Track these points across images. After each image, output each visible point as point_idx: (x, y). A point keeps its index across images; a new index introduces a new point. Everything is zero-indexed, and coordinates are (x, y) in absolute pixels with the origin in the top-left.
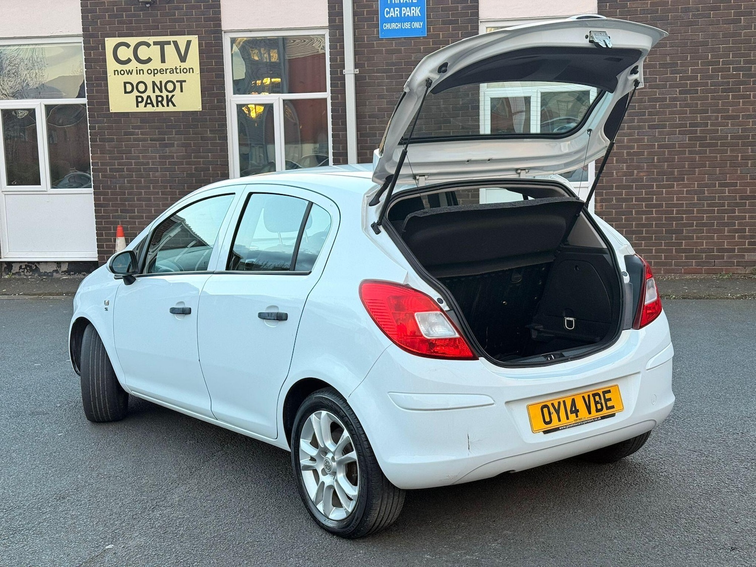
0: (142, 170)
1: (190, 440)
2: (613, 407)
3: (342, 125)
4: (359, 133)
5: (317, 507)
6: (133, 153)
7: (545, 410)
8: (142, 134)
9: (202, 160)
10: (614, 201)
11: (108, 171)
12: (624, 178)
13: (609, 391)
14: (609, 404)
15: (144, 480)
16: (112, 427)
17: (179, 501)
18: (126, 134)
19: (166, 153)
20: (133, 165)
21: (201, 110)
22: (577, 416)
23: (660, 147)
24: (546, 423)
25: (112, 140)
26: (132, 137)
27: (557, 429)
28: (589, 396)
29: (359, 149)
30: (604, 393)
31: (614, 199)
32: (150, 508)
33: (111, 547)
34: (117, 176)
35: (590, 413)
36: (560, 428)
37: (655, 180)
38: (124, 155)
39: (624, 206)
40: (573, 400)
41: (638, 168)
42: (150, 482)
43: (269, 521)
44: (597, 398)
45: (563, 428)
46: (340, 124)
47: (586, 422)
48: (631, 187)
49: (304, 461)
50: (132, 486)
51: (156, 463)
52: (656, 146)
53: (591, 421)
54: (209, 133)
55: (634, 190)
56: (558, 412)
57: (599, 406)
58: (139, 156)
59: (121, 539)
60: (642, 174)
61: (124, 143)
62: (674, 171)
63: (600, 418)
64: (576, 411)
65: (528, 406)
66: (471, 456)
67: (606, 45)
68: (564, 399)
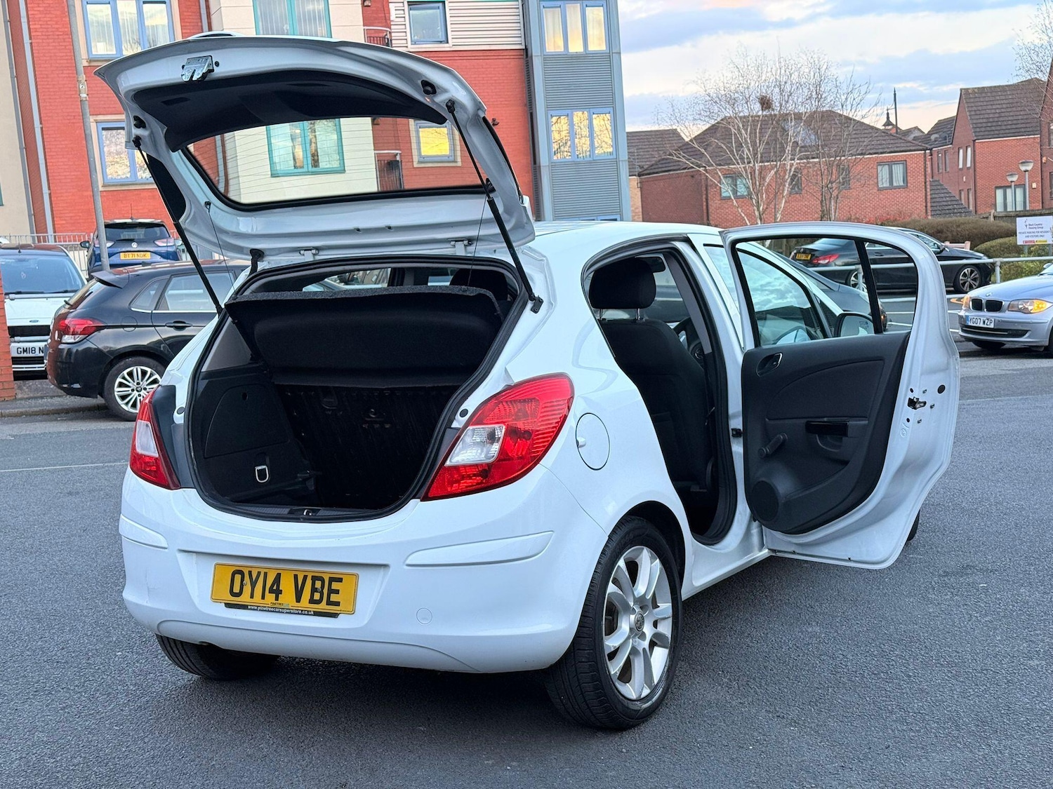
2: (337, 604)
7: (238, 578)
13: (340, 580)
14: (334, 598)
22: (277, 599)
24: (233, 594)
27: (244, 607)
28: (305, 578)
30: (332, 580)
35: (298, 599)
36: (249, 607)
40: (279, 575)
45: (253, 608)
47: (288, 611)
53: (297, 612)
56: (253, 585)
57: (317, 596)
63: (312, 613)
64: (277, 592)
65: (217, 564)
66: (149, 605)
67: (192, 77)
68: (266, 571)
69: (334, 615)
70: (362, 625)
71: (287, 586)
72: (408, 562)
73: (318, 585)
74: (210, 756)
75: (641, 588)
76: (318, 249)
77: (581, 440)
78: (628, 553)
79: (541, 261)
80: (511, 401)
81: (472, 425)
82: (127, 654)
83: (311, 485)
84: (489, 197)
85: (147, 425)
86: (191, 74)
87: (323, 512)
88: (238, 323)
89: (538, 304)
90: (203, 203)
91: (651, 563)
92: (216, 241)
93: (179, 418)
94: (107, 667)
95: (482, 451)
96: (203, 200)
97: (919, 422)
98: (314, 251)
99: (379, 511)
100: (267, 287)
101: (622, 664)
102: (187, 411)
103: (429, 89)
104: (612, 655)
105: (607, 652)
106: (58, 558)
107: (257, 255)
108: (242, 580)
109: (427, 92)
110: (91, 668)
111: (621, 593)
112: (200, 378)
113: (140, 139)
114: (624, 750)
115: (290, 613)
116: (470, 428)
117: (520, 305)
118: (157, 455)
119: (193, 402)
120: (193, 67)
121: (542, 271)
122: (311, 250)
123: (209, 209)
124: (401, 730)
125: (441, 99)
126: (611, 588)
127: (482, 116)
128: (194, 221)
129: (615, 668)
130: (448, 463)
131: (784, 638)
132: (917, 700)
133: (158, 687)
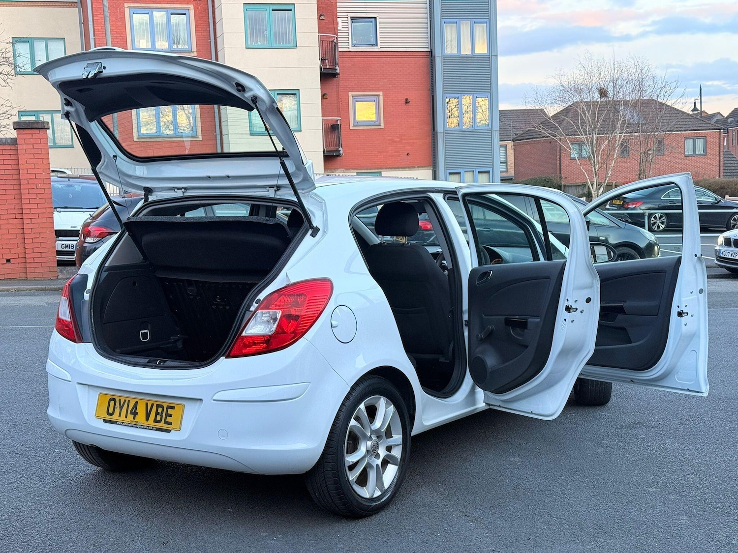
2: (170, 423)
7: (112, 403)
13: (173, 408)
14: (168, 419)
22: (134, 418)
24: (109, 414)
27: (115, 423)
28: (153, 405)
30: (168, 407)
35: (147, 420)
36: (118, 423)
40: (137, 403)
45: (120, 423)
47: (140, 427)
53: (146, 427)
56: (121, 408)
57: (159, 418)
63: (155, 429)
64: (135, 414)
65: (100, 393)
66: (59, 418)
67: (88, 75)
68: (129, 399)
69: (168, 431)
70: (185, 438)
71: (141, 410)
72: (215, 398)
73: (160, 410)
74: (89, 519)
75: (378, 424)
76: (186, 189)
77: (334, 323)
78: (369, 400)
79: (321, 203)
80: (288, 295)
81: (261, 309)
82: (62, 451)
83: (180, 345)
84: (281, 160)
85: (65, 300)
86: (88, 74)
87: (169, 363)
88: (133, 236)
89: (316, 231)
90: (112, 156)
91: (386, 408)
92: (118, 179)
93: (87, 296)
94: (46, 459)
95: (268, 327)
96: (112, 155)
97: (572, 322)
98: (183, 190)
99: (201, 364)
100: (154, 212)
101: (358, 474)
102: (91, 292)
103: (240, 88)
104: (352, 467)
105: (347, 465)
106: (42, 386)
107: (148, 191)
108: (115, 404)
109: (239, 90)
110: (36, 459)
111: (360, 426)
112: (104, 270)
113: (70, 113)
114: (355, 531)
115: (142, 428)
116: (259, 311)
117: (304, 231)
118: (69, 320)
119: (96, 286)
120: (89, 69)
121: (322, 210)
122: (181, 189)
123: (116, 160)
124: (216, 511)
125: (248, 95)
126: (353, 422)
127: (276, 107)
128: (107, 167)
129: (353, 476)
130: (244, 334)
131: (492, 464)
132: (563, 509)
133: (73, 474)
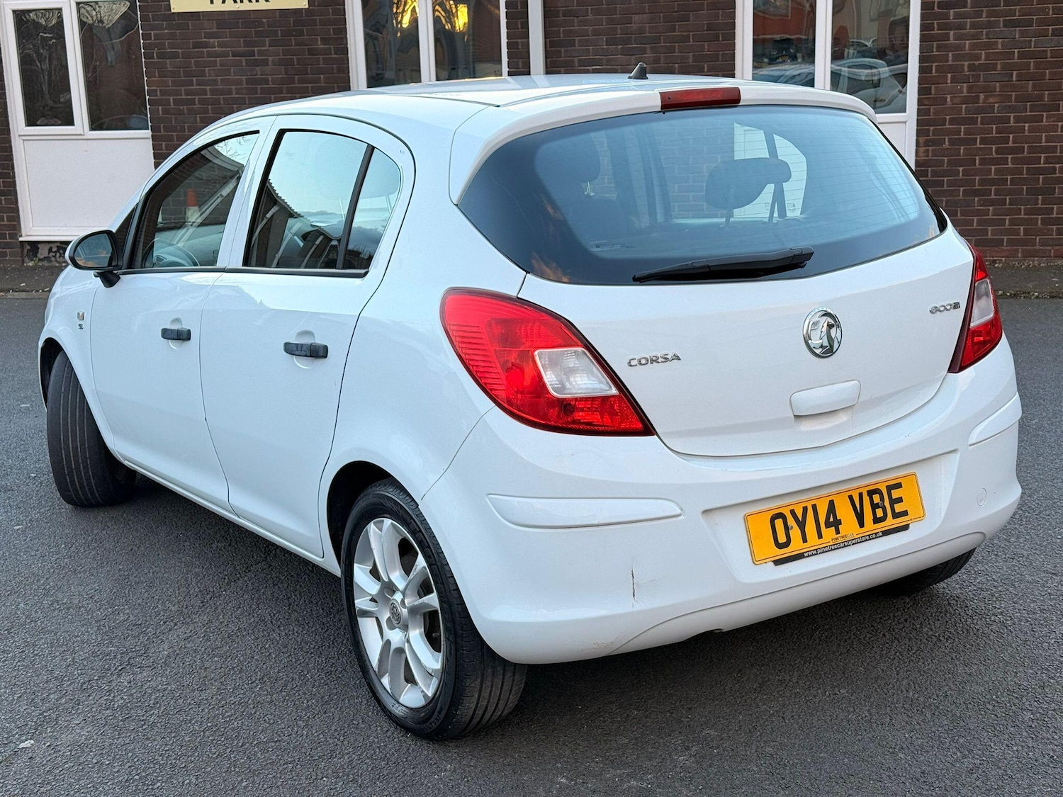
0: (222, 102)
1: (218, 542)
2: (905, 513)
3: (522, 28)
4: (548, 40)
5: (382, 681)
6: (207, 75)
7: (779, 523)
8: (219, 45)
9: (310, 85)
10: (947, 143)
11: (172, 104)
12: (964, 106)
13: (899, 486)
14: (899, 508)
15: (122, 615)
16: (101, 515)
17: (168, 656)
18: (196, 45)
19: (257, 75)
20: (209, 93)
21: (307, 6)
22: (838, 532)
23: (1021, 56)
24: (780, 546)
25: (175, 56)
26: (205, 50)
27: (799, 557)
28: (861, 495)
29: (548, 66)
30: (890, 488)
31: (947, 140)
32: (116, 669)
33: (29, 745)
34: (185, 111)
35: (862, 525)
36: (807, 554)
37: (1012, 109)
38: (194, 79)
39: (962, 151)
40: (832, 504)
41: (986, 90)
42: (132, 618)
43: (305, 701)
44: (876, 498)
45: (810, 553)
46: (520, 26)
47: (854, 541)
48: (974, 121)
49: (361, 603)
50: (100, 626)
51: (151, 583)
52: (1016, 56)
53: (864, 539)
54: (319, 42)
55: (979, 125)
56: (802, 525)
57: (879, 513)
58: (216, 81)
59: (49, 730)
60: (991, 100)
61: (193, 60)
62: (1043, 95)
63: (881, 534)
64: (837, 523)
65: (744, 514)
68: (813, 502)
69: (906, 529)
70: (937, 526)
71: (845, 513)
108: (785, 523)
115: (857, 543)
